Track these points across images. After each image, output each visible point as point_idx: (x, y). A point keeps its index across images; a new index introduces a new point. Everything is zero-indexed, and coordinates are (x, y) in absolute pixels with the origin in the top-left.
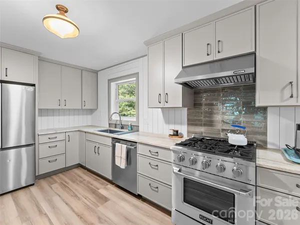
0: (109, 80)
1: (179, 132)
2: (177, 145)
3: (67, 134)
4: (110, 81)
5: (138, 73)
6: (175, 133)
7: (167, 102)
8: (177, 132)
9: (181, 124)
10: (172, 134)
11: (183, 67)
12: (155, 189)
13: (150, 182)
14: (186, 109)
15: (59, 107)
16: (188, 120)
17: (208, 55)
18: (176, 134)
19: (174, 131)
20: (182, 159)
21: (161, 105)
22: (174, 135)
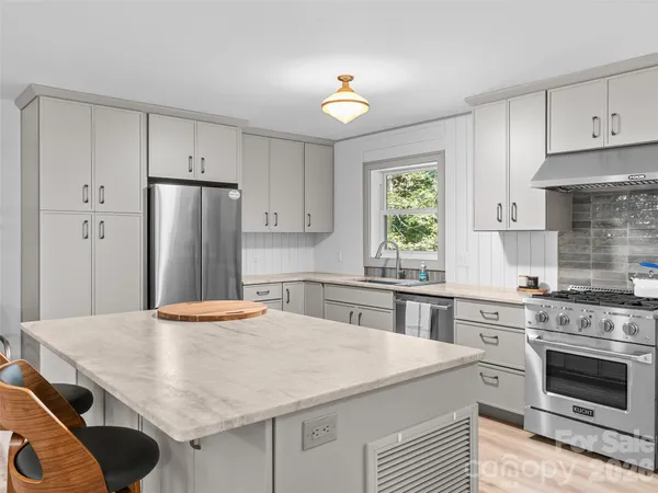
0: (365, 164)
1: (540, 282)
2: (534, 296)
3: (286, 286)
4: (367, 167)
5: (442, 153)
6: (532, 282)
7: (515, 221)
8: (536, 280)
9: (545, 264)
10: (525, 285)
11: (547, 155)
12: (491, 381)
13: (482, 369)
14: (556, 233)
15: (266, 229)
16: (561, 256)
17: (594, 136)
18: (534, 283)
19: (529, 278)
20: (542, 318)
21: (503, 226)
22: (529, 287)
